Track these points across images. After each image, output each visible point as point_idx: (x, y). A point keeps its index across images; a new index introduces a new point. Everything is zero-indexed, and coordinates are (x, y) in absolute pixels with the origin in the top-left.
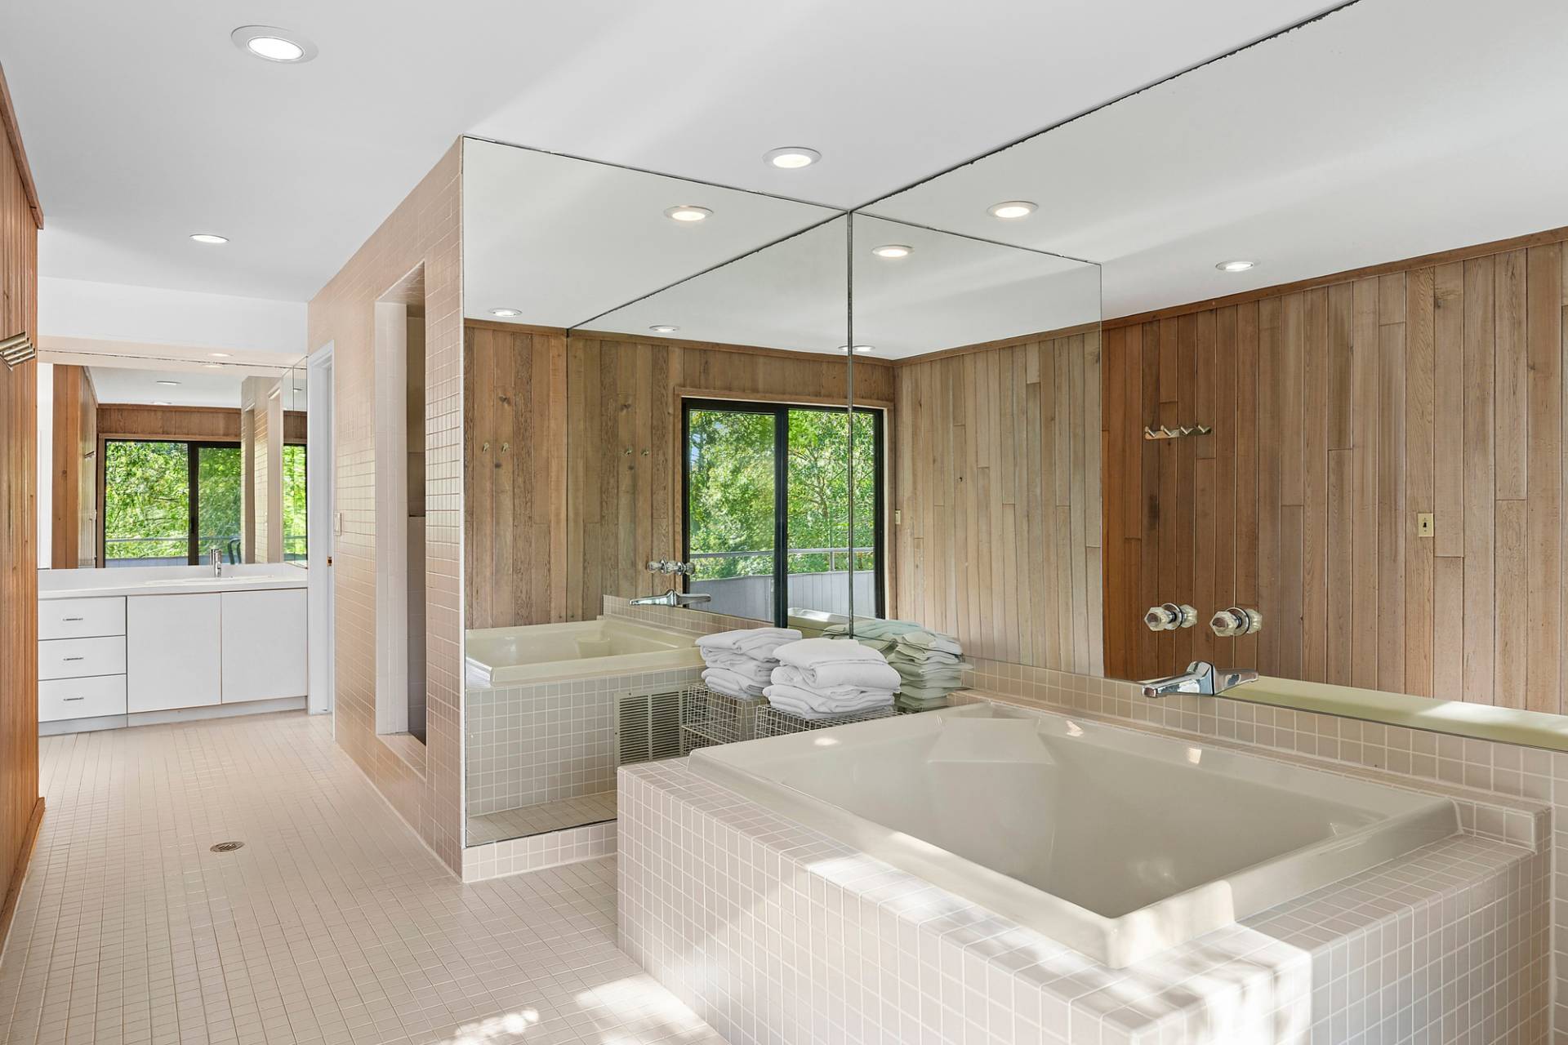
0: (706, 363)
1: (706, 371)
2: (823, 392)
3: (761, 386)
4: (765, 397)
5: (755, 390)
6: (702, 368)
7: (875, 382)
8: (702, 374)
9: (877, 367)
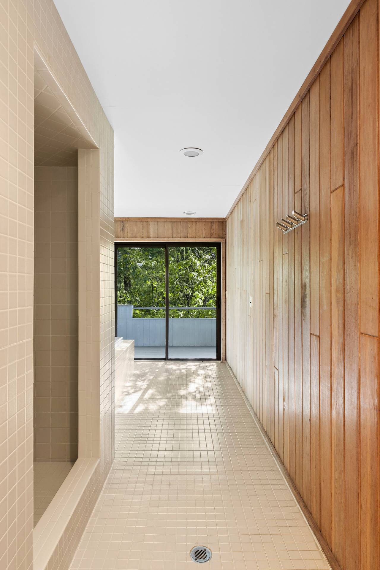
0: (123, 226)
1: (123, 230)
2: (189, 236)
3: (152, 235)
4: (153, 240)
5: (149, 237)
6: (121, 229)
7: (213, 230)
8: (122, 232)
9: (215, 222)
